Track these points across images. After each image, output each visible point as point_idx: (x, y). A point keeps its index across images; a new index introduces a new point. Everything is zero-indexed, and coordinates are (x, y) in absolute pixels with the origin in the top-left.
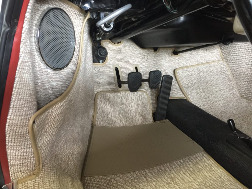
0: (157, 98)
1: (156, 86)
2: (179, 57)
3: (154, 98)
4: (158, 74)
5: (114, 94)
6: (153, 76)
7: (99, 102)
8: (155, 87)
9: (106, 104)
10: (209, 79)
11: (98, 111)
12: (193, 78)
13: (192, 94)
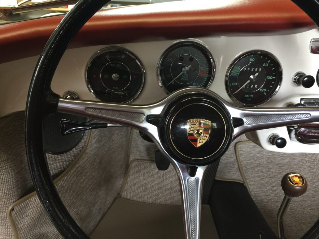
5: (151, 164)
7: (132, 171)
9: (139, 174)
10: (286, 161)
11: (129, 181)
12: (262, 156)
13: (253, 178)
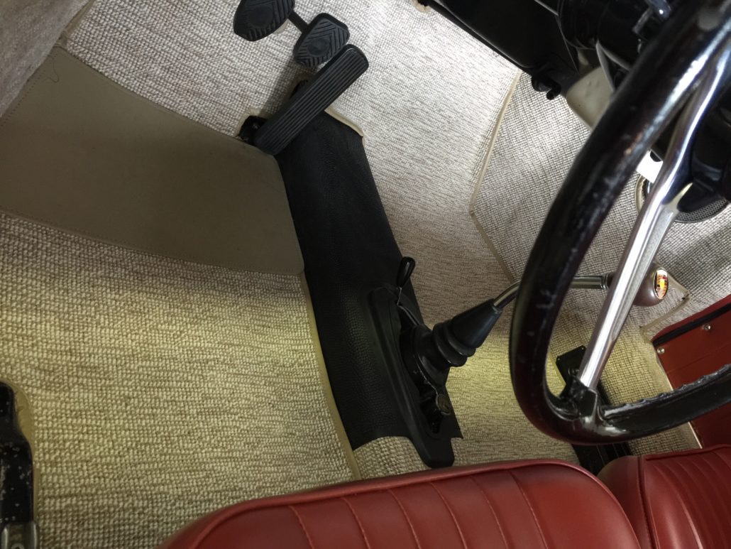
0: (295, 85)
1: (311, 61)
2: (425, 15)
3: (288, 82)
4: (337, 35)
6: (322, 30)
8: (307, 61)
